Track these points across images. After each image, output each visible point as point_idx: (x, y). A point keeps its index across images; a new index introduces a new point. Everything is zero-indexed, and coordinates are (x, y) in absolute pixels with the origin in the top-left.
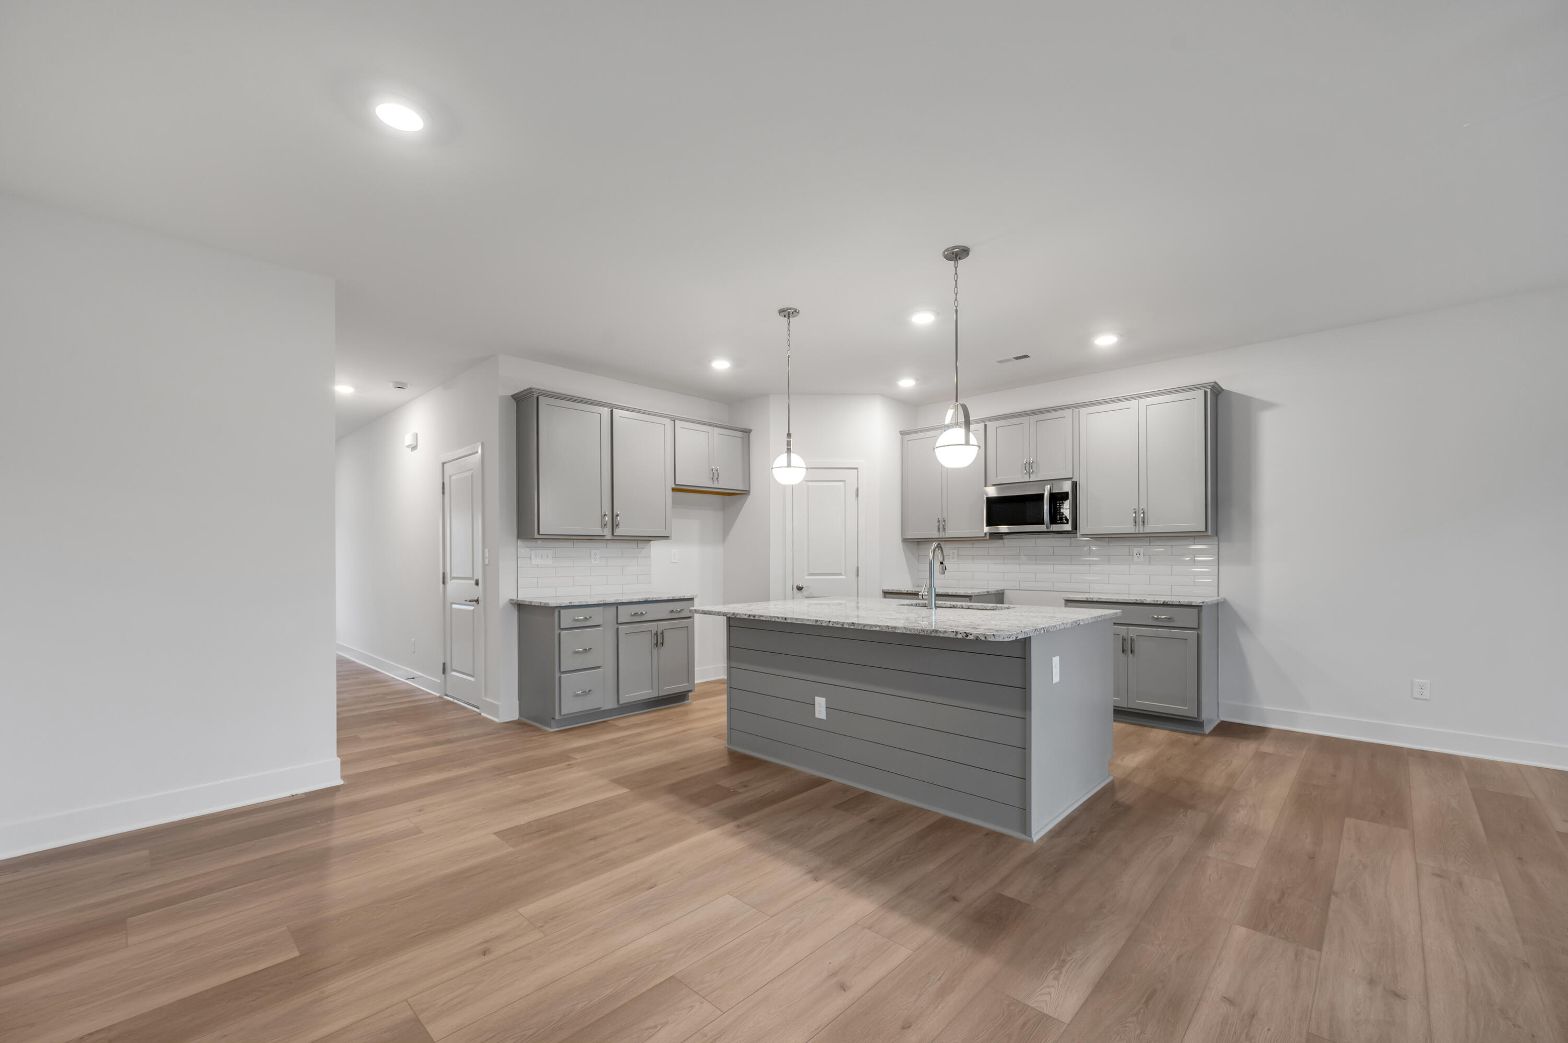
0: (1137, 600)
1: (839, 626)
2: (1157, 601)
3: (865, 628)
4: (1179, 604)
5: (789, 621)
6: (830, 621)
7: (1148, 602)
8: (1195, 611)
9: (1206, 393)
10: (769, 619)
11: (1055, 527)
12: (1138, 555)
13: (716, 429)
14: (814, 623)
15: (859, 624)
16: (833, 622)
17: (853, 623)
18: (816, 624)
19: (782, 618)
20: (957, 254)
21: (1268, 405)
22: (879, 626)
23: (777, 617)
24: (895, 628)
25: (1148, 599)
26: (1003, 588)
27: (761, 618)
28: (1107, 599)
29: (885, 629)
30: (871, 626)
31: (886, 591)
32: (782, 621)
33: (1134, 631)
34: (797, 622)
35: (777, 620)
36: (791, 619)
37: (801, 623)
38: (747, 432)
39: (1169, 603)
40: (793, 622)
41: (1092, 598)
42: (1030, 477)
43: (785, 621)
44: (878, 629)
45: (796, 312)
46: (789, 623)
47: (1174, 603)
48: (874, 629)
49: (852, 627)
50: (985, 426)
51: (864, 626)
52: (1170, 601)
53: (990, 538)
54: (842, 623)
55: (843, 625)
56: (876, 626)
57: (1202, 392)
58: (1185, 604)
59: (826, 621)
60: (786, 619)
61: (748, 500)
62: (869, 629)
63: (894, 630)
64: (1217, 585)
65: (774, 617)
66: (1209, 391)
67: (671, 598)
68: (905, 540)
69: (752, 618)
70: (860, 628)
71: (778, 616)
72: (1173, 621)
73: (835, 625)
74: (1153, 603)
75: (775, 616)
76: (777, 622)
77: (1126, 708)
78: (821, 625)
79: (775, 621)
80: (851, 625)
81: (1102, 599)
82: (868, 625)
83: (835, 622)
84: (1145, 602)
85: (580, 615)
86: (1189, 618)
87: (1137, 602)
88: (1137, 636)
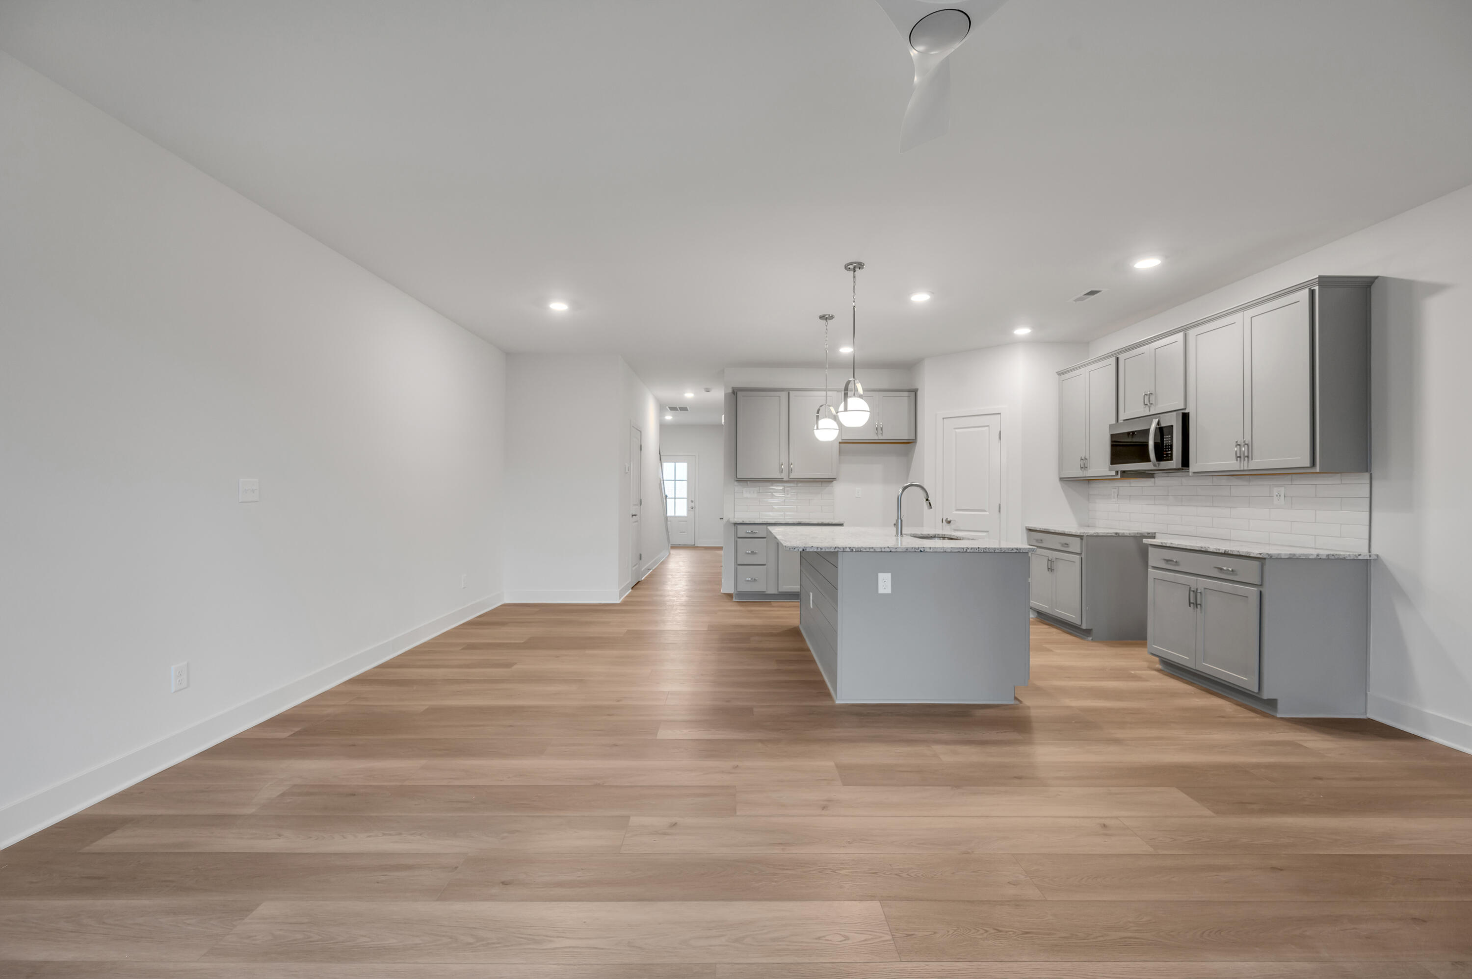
0: (1202, 547)
2: (1219, 550)
4: (1238, 554)
7: (1211, 551)
8: (1256, 564)
9: (1312, 293)
11: (1165, 465)
12: (1278, 496)
13: (880, 393)
20: (855, 266)
21: (1435, 289)
25: (1211, 547)
26: (1154, 531)
28: (1178, 545)
31: (1030, 528)
33: (1203, 583)
38: (915, 392)
39: (1229, 552)
41: (1166, 543)
42: (1150, 410)
45: (832, 317)
47: (1234, 553)
50: (1117, 359)
52: (1231, 551)
53: (1122, 476)
57: (1306, 292)
58: (1243, 554)
61: (917, 448)
64: (1367, 537)
66: (1317, 288)
67: (821, 523)
68: (1061, 479)
72: (1236, 575)
74: (1215, 551)
77: (1194, 669)
81: (1174, 544)
84: (1209, 550)
85: (749, 529)
86: (1250, 572)
87: (1203, 549)
88: (1205, 588)
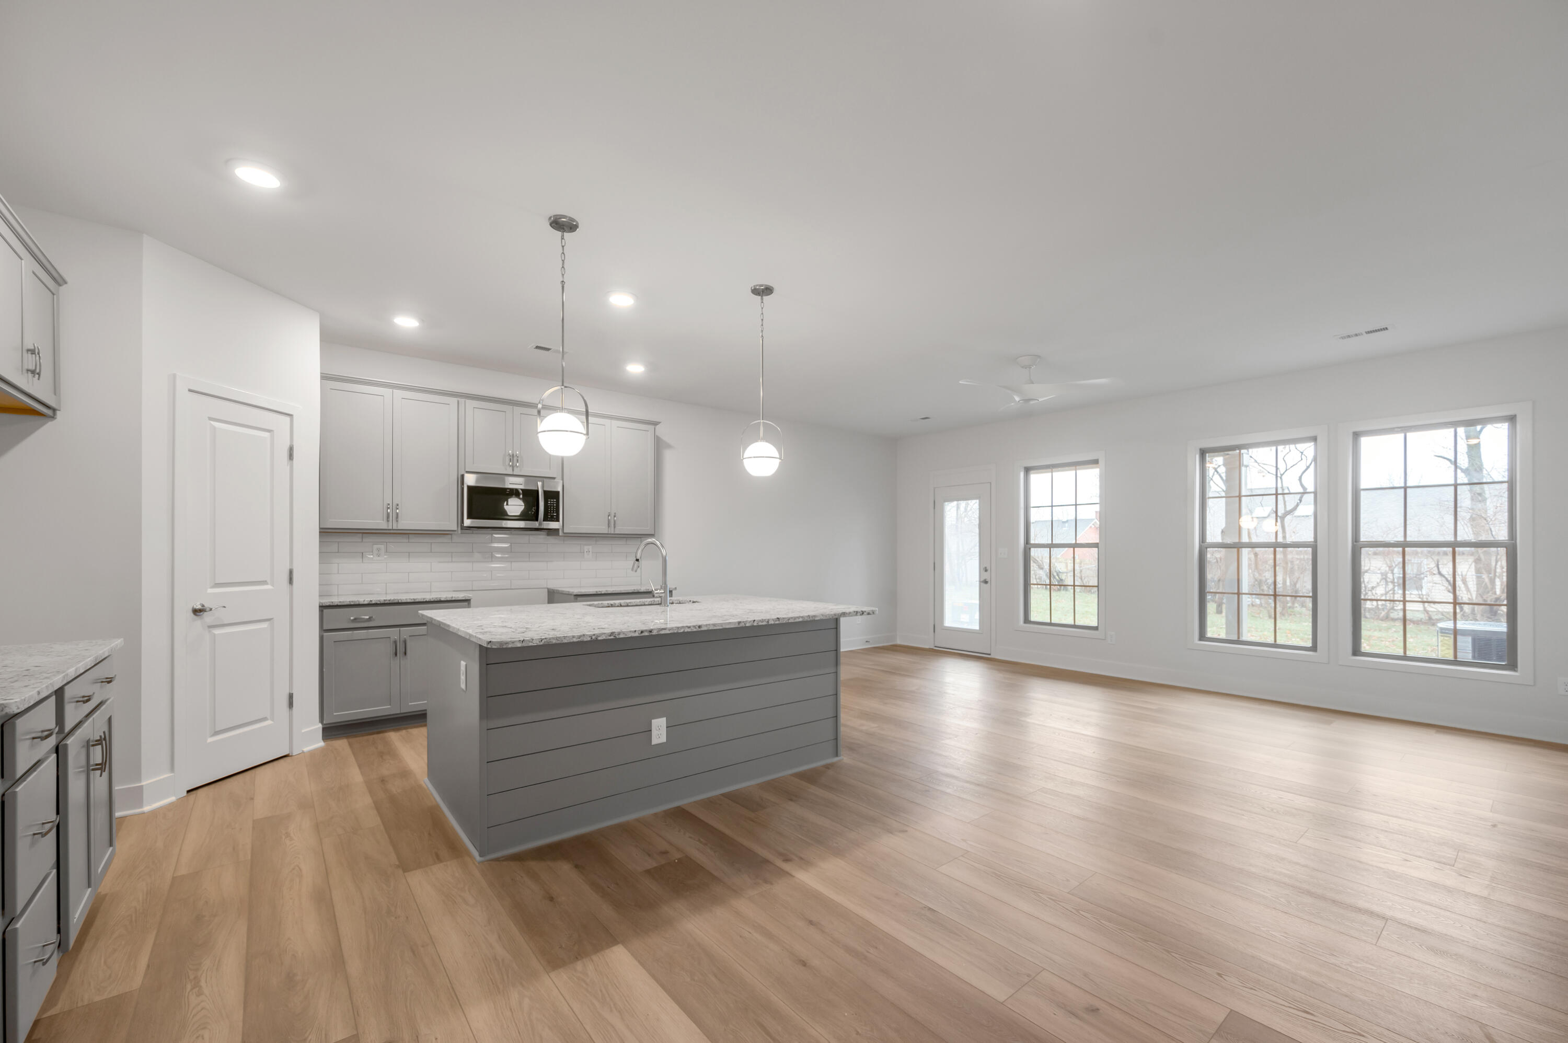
1: (764, 623)
3: (790, 621)
5: (704, 628)
6: (754, 621)
10: (675, 631)
11: (547, 525)
14: (737, 626)
15: (784, 618)
16: (758, 621)
17: (778, 618)
18: (739, 626)
19: (694, 627)
22: (802, 617)
23: (687, 626)
24: (815, 616)
27: (663, 632)
29: (806, 619)
30: (795, 618)
32: (695, 630)
34: (715, 628)
35: (687, 630)
36: (706, 625)
37: (721, 628)
40: (711, 629)
42: (523, 472)
43: (699, 630)
44: (801, 620)
46: (706, 630)
48: (797, 620)
49: (777, 622)
51: (788, 620)
54: (767, 620)
55: (768, 622)
56: (798, 617)
59: (750, 621)
60: (700, 627)
62: (793, 621)
63: (814, 618)
65: (683, 627)
69: (646, 634)
70: (785, 622)
71: (689, 625)
73: (760, 624)
75: (685, 625)
76: (688, 632)
78: (744, 626)
79: (684, 632)
80: (776, 621)
82: (792, 618)
83: (760, 621)
